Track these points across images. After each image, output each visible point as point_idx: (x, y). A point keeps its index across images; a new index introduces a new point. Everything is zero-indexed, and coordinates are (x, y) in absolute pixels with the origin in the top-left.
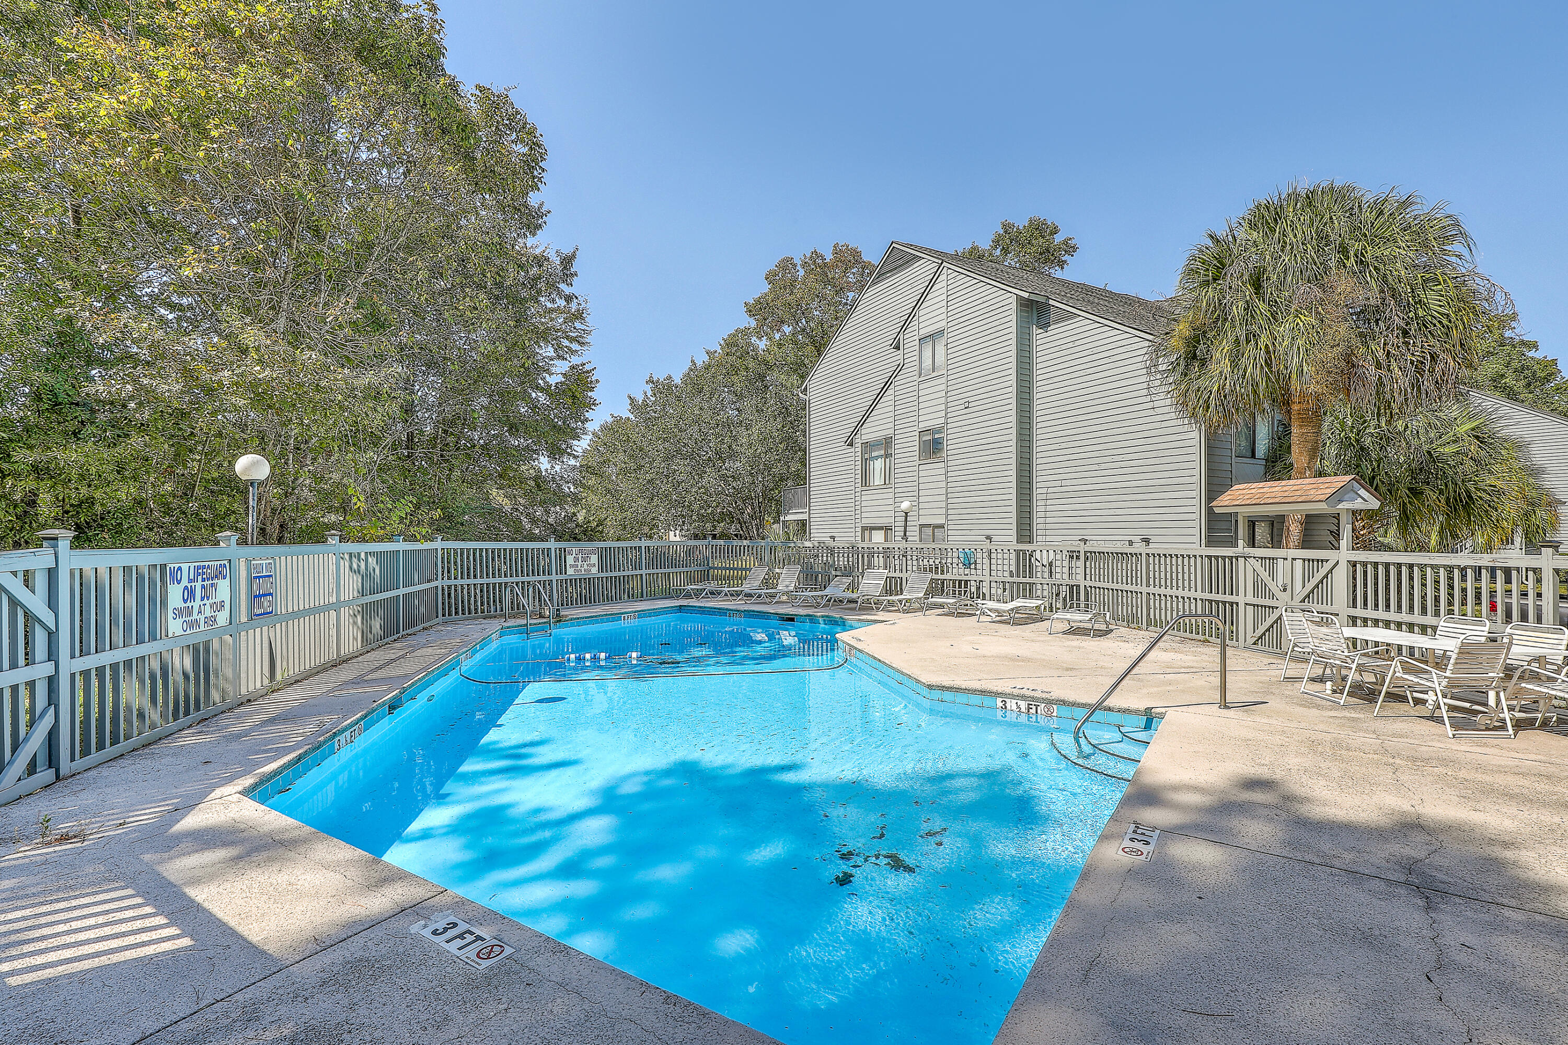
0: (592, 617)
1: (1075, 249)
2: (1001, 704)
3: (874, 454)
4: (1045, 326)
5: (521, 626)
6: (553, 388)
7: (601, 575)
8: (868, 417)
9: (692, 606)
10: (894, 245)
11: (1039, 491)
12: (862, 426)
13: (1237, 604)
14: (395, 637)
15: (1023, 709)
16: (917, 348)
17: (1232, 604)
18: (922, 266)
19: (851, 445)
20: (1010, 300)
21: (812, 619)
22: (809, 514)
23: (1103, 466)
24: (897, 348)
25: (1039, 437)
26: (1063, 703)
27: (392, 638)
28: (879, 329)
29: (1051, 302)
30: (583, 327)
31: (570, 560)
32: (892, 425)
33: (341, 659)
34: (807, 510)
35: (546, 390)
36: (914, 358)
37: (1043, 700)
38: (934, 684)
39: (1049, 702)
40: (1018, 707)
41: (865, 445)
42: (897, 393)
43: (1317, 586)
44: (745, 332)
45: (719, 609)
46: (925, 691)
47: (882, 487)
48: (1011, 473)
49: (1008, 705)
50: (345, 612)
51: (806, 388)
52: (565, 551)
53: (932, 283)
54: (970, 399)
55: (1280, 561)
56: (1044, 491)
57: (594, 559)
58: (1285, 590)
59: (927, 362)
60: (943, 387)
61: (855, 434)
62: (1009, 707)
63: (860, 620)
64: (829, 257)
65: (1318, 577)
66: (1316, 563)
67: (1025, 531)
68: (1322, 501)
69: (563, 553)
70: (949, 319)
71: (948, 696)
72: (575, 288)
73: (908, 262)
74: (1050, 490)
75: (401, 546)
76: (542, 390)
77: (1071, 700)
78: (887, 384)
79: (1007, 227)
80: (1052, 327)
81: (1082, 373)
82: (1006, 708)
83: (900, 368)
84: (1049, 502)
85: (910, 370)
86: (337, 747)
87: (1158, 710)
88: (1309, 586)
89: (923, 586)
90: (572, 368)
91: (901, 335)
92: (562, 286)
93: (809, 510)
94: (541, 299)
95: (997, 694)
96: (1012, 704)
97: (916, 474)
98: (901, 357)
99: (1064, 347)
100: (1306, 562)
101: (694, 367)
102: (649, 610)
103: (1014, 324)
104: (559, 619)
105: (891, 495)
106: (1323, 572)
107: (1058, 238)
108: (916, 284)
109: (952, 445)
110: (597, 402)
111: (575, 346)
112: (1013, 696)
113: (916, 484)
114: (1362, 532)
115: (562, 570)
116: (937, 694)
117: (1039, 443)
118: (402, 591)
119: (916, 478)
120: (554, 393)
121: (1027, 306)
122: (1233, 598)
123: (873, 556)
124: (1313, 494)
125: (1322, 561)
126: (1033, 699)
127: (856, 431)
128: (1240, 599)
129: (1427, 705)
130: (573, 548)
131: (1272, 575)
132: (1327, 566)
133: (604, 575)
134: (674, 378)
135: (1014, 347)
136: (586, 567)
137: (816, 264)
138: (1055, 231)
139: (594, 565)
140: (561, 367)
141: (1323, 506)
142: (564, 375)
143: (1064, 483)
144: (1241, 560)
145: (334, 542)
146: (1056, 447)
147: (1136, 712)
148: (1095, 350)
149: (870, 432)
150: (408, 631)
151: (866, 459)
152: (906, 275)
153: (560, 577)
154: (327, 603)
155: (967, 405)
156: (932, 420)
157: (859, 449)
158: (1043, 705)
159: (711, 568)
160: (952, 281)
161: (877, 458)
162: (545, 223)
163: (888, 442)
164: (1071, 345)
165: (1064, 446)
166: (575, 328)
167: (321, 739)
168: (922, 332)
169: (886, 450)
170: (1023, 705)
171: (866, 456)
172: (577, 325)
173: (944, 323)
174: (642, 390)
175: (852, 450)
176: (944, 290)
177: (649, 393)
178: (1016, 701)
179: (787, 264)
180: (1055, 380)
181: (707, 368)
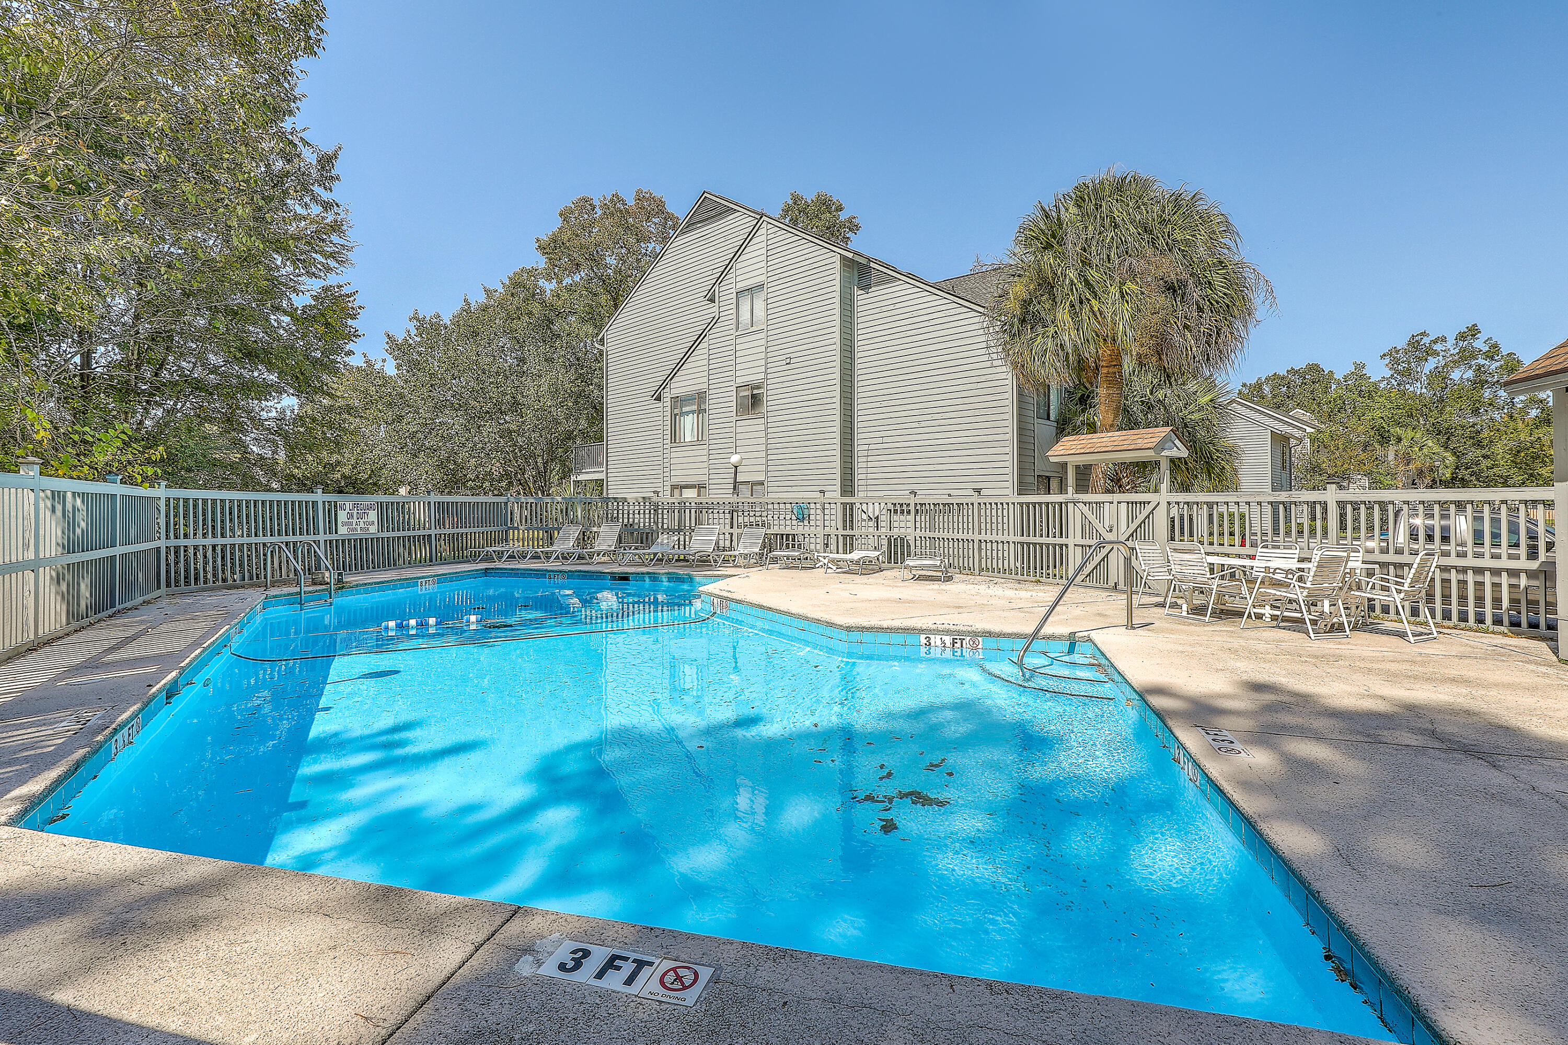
0: (382, 582)
1: (857, 227)
2: (925, 641)
3: (685, 409)
4: (866, 287)
5: (291, 594)
6: (299, 312)
7: (381, 535)
8: (678, 370)
9: (501, 569)
10: (705, 195)
11: (860, 448)
12: (671, 379)
13: (1067, 546)
14: (110, 612)
15: (948, 644)
16: (734, 301)
17: (1061, 546)
18: (737, 219)
19: (659, 399)
20: (833, 260)
21: (654, 577)
22: (607, 473)
23: (923, 424)
24: (712, 300)
25: (860, 395)
26: (989, 634)
27: (106, 613)
28: (688, 280)
29: (872, 265)
30: (342, 242)
31: (342, 516)
32: (706, 379)
33: (41, 640)
34: (604, 469)
35: (291, 314)
36: (731, 312)
37: (969, 633)
38: (854, 625)
39: (975, 634)
40: (943, 642)
41: (675, 400)
42: (711, 347)
43: (1140, 526)
44: (532, 272)
45: (537, 570)
46: (843, 635)
47: (694, 443)
48: (834, 429)
49: (932, 642)
50: (46, 574)
51: (601, 340)
52: (336, 506)
53: (751, 236)
54: (792, 356)
55: (1107, 505)
56: (866, 447)
57: (373, 515)
58: (1111, 531)
59: (745, 316)
60: (763, 342)
61: (664, 388)
62: (933, 644)
63: (705, 576)
64: (631, 202)
65: (1141, 518)
66: (1138, 505)
67: (848, 486)
68: (1150, 449)
69: (332, 511)
70: (769, 274)
71: (867, 637)
72: (337, 194)
73: (721, 214)
74: (872, 447)
75: (117, 489)
76: (285, 313)
77: (997, 631)
78: (700, 337)
79: (796, 199)
80: (873, 289)
81: (902, 335)
82: (930, 644)
83: (715, 321)
84: (870, 459)
85: (726, 323)
86: (114, 750)
87: (1081, 634)
88: (1133, 527)
89: (758, 541)
90: (326, 289)
91: (717, 286)
92: (316, 189)
93: (607, 469)
94: (289, 201)
95: (921, 631)
96: (936, 640)
97: (732, 430)
98: (716, 309)
99: (885, 309)
100: (1130, 505)
101: (467, 309)
102: (450, 574)
103: (837, 282)
104: (341, 585)
105: (705, 452)
106: (1145, 513)
107: (843, 216)
108: (730, 237)
109: (772, 399)
110: (359, 333)
111: (332, 263)
112: (937, 632)
113: (733, 440)
114: (1127, 488)
115: (332, 526)
116: (855, 636)
117: (860, 401)
118: (118, 550)
119: (733, 435)
120: (303, 319)
121: (849, 267)
122: (1063, 541)
123: (701, 512)
124: (1141, 443)
125: (1144, 503)
126: (959, 633)
127: (664, 384)
128: (1071, 542)
129: (1264, 618)
130: (347, 502)
131: (1100, 519)
132: (1149, 508)
133: (385, 534)
134: (443, 317)
135: (837, 306)
136: (362, 525)
137: (615, 208)
138: (840, 209)
139: (373, 523)
140: (313, 285)
141: (1151, 453)
142: (315, 298)
143: (885, 440)
144: (1070, 506)
145: (31, 473)
146: (878, 405)
147: (1060, 638)
148: (915, 314)
149: (680, 387)
150: (128, 605)
151: (676, 415)
152: (719, 227)
153: (328, 537)
154: (20, 559)
155: (788, 361)
156: (750, 374)
157: (669, 404)
158: (968, 638)
159: (509, 528)
160: (773, 236)
161: (688, 413)
162: (298, 109)
163: (700, 397)
164: (892, 307)
165: (885, 404)
166: (331, 242)
167: (100, 738)
168: (739, 285)
169: (699, 406)
170: (948, 640)
171: (676, 411)
172: (335, 238)
173: (763, 278)
174: (403, 329)
175: (660, 405)
176: (764, 244)
177: (414, 332)
178: (940, 637)
179: (585, 204)
180: (876, 340)
181: (485, 309)
